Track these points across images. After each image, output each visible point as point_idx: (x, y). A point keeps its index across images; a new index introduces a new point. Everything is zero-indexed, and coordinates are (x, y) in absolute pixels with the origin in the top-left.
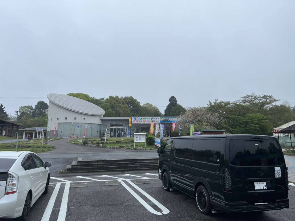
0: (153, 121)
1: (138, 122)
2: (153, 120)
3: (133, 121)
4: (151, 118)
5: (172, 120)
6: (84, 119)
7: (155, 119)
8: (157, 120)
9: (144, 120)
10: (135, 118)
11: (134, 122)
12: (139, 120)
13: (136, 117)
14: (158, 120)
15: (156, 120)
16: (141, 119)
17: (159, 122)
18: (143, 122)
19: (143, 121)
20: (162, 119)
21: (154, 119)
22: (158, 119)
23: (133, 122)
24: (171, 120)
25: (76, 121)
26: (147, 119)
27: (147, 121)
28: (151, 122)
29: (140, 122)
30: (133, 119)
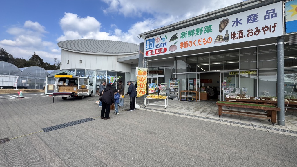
1: (163, 50)
2: (230, 29)
3: (145, 51)
7: (244, 20)
8: (261, 23)
9: (184, 40)
10: (153, 40)
11: (149, 53)
12: (165, 44)
13: (155, 37)
14: (270, 22)
15: (252, 26)
16: (174, 37)
18: (179, 50)
19: (178, 45)
21: (238, 22)
23: (147, 53)
25: (69, 66)
26: (197, 34)
27: (196, 43)
28: (215, 42)
29: (168, 52)
30: (147, 46)
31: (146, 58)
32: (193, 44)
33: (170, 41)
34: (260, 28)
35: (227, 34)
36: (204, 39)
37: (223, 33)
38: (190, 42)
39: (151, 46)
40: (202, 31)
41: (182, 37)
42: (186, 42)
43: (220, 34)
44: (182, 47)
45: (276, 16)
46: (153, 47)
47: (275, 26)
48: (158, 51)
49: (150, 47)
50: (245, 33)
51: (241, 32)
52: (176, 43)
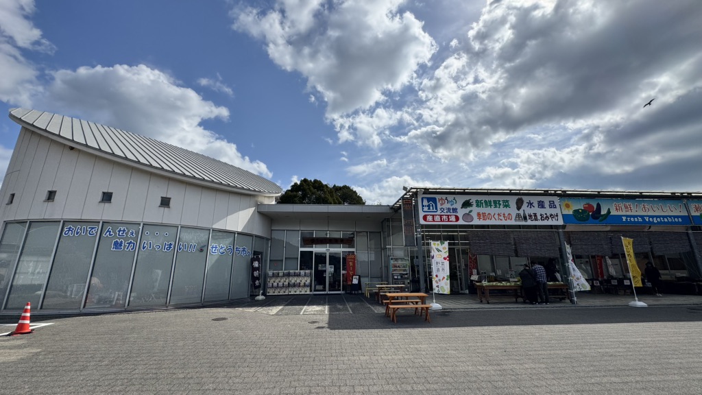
0: (525, 218)
1: (453, 218)
2: (526, 209)
3: (421, 214)
4: (512, 200)
5: (620, 213)
6: (165, 202)
7: (536, 204)
8: (548, 211)
9: (482, 210)
10: (434, 200)
11: (430, 218)
12: (455, 210)
13: (438, 197)
14: (553, 211)
15: (543, 211)
16: (466, 204)
17: (560, 222)
18: (476, 222)
19: (474, 214)
20: (568, 206)
21: (530, 204)
22: (552, 205)
23: (425, 218)
24: (613, 213)
25: (108, 213)
26: (496, 206)
27: (496, 216)
28: (516, 220)
29: (461, 222)
30: (423, 206)
31: (423, 226)
32: (493, 218)
33: (462, 208)
34: (548, 215)
35: (524, 214)
36: (504, 214)
37: (521, 212)
38: (489, 214)
39: (431, 207)
40: (500, 204)
41: (477, 206)
42: (484, 215)
43: (518, 212)
44: (480, 219)
45: (556, 207)
46: (435, 210)
47: (557, 216)
48: (444, 217)
49: (429, 209)
50: (539, 217)
51: (535, 215)
52: (471, 211)
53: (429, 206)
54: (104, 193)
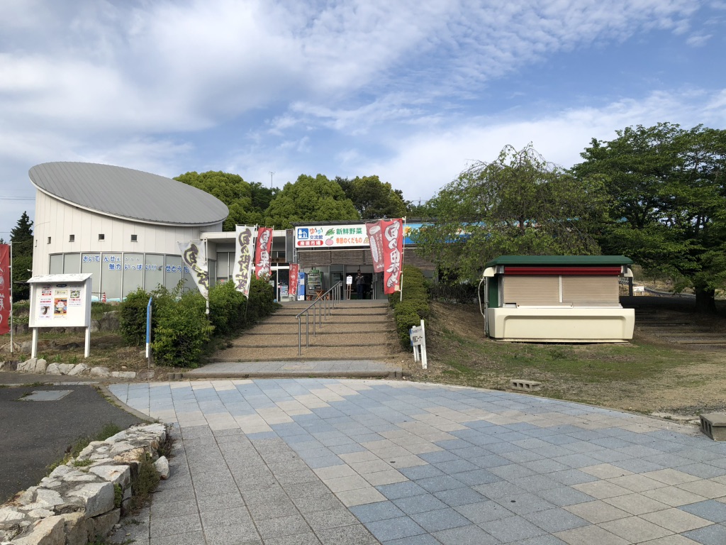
1: (319, 243)
3: (297, 241)
4: (363, 227)
6: (134, 238)
9: (340, 236)
10: (306, 230)
11: (302, 243)
12: (321, 237)
13: (309, 228)
16: (329, 233)
18: (335, 245)
19: (334, 240)
20: (407, 230)
23: (299, 243)
25: (105, 247)
26: (351, 233)
27: (350, 240)
28: (364, 242)
29: (324, 245)
30: (298, 235)
31: (297, 249)
32: (348, 241)
33: (326, 235)
36: (356, 238)
38: (345, 238)
40: (354, 231)
41: (338, 233)
42: (342, 239)
43: (367, 236)
44: (338, 242)
48: (313, 242)
52: (332, 237)
53: (302, 235)
54: (100, 235)
